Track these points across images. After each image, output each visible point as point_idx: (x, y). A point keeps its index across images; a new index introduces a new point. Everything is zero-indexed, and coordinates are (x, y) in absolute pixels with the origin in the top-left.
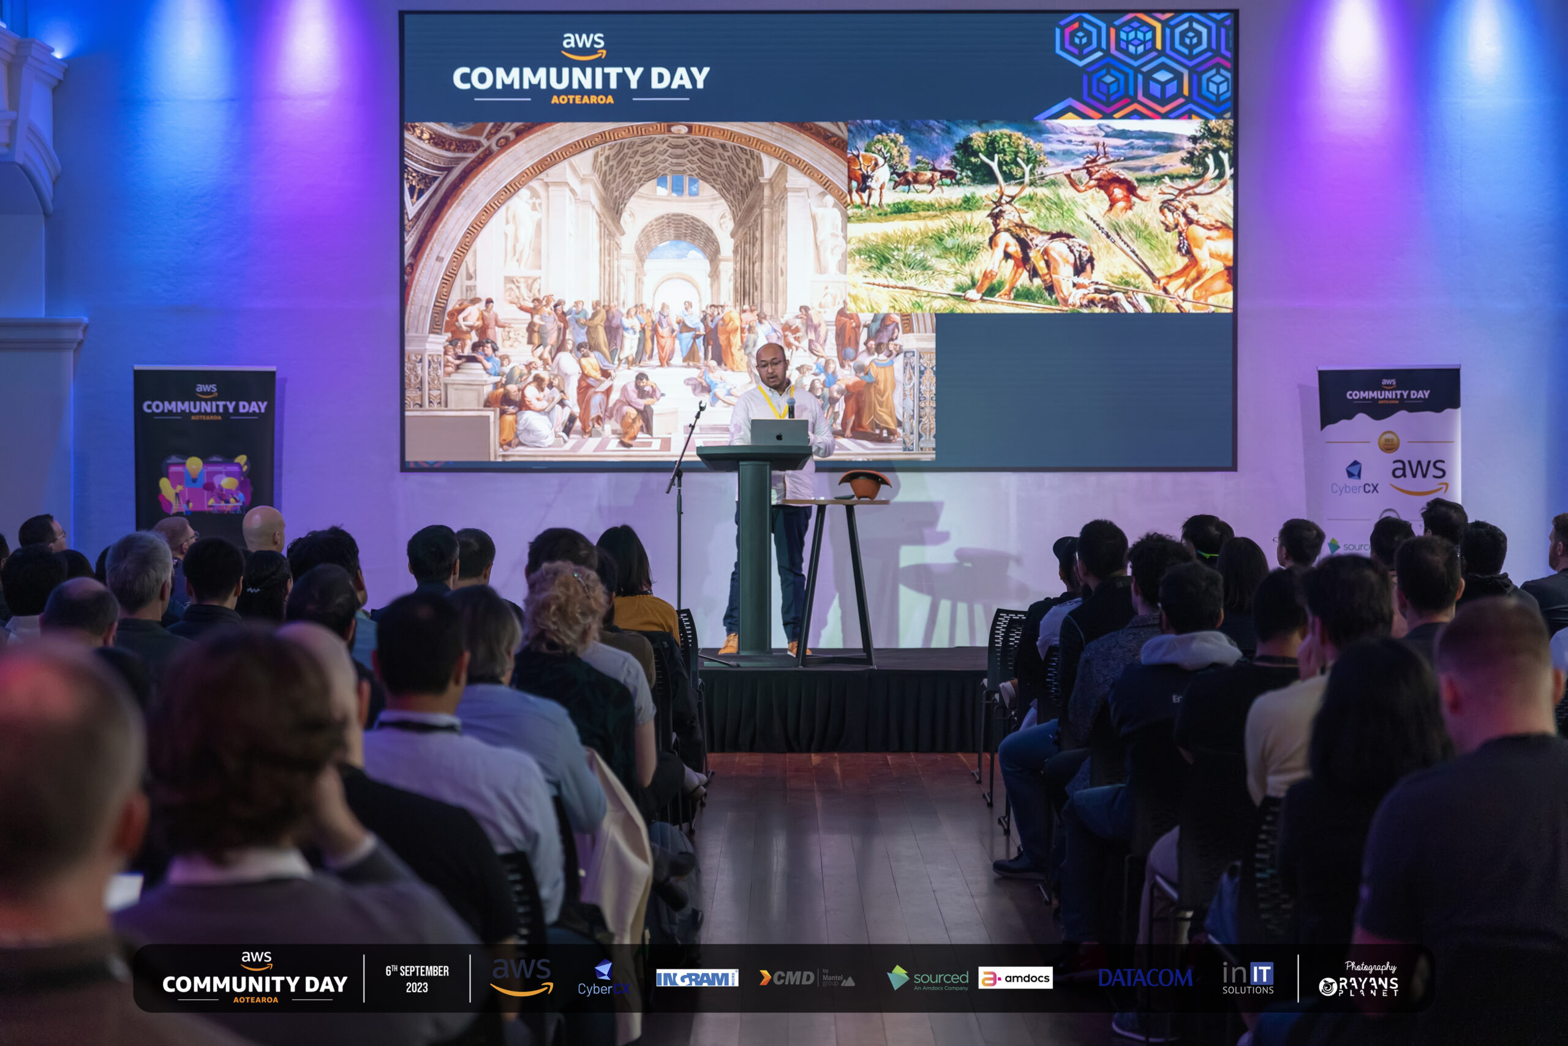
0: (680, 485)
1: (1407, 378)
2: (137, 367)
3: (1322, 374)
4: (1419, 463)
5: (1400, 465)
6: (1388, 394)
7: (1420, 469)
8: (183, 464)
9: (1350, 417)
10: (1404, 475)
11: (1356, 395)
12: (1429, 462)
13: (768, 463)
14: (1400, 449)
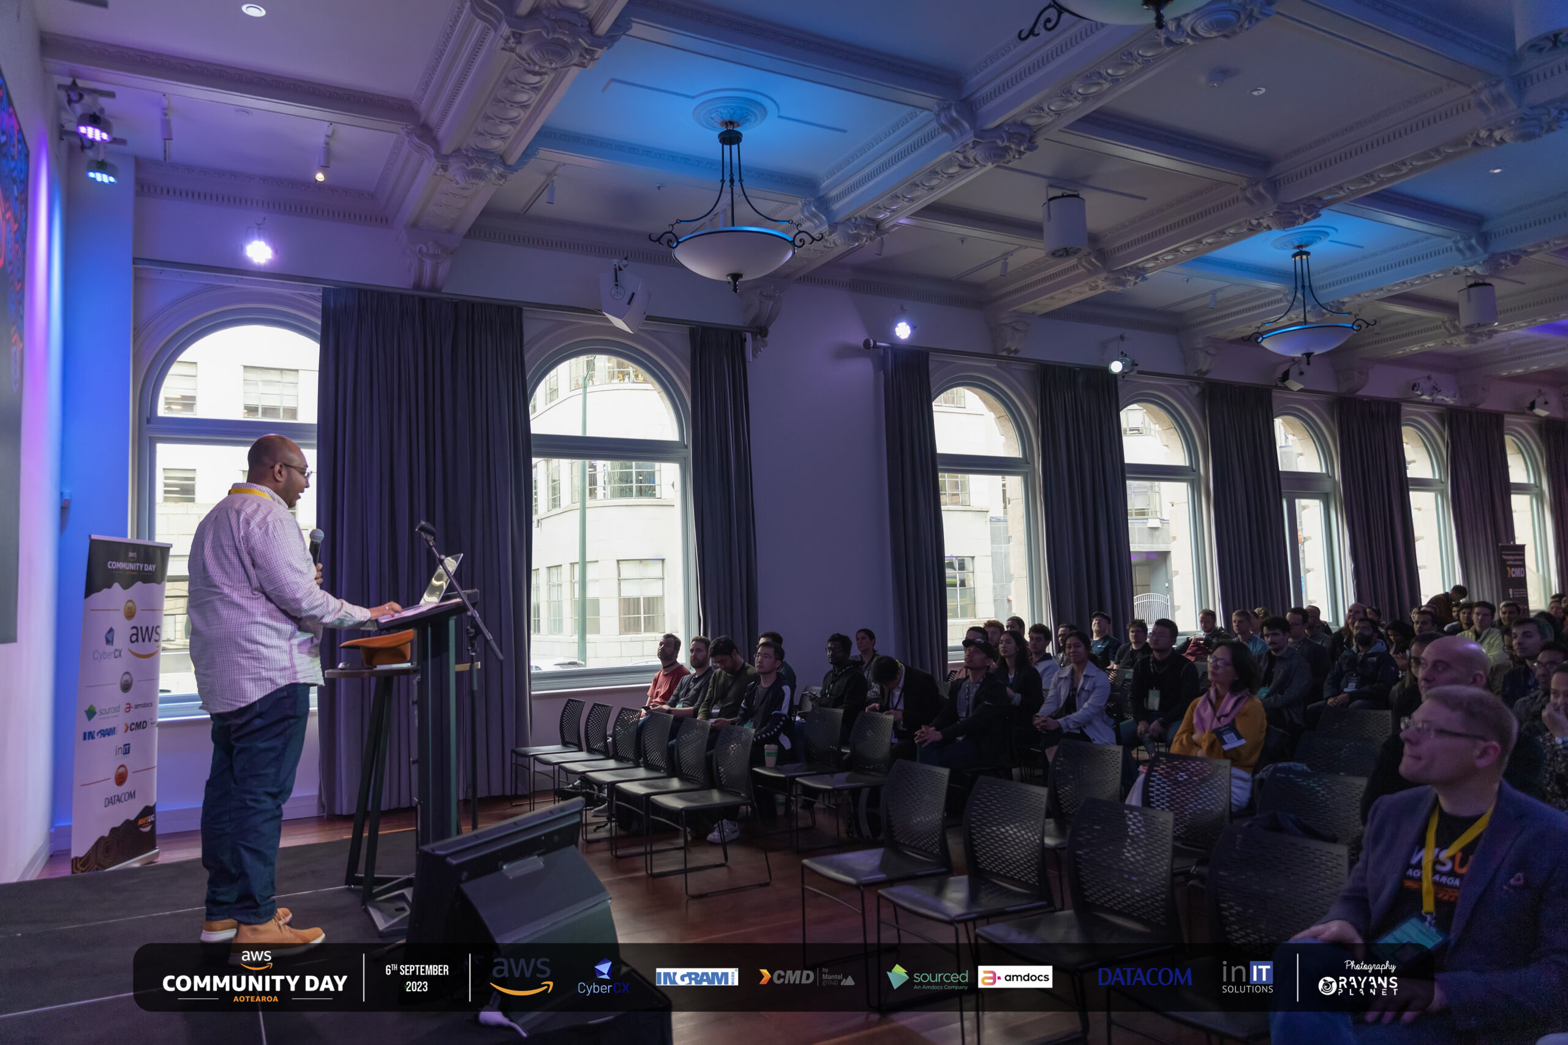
4: (147, 628)
5: (135, 631)
6: (131, 566)
7: (148, 634)
10: (137, 640)
11: (114, 565)
12: (153, 627)
14: (136, 615)
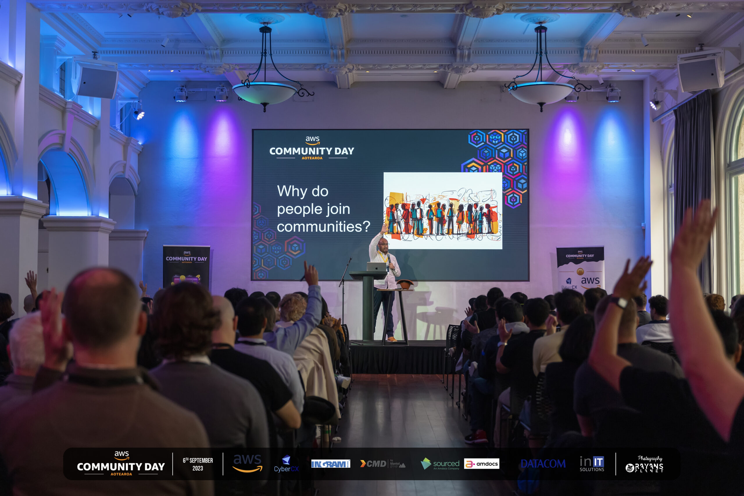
0: (343, 284)
1: (586, 250)
2: (164, 245)
3: (558, 249)
4: (591, 279)
5: (584, 279)
6: (580, 256)
7: (591, 281)
8: (179, 277)
9: (567, 263)
10: (586, 283)
11: (569, 256)
12: (594, 278)
13: (373, 277)
14: (584, 274)
